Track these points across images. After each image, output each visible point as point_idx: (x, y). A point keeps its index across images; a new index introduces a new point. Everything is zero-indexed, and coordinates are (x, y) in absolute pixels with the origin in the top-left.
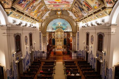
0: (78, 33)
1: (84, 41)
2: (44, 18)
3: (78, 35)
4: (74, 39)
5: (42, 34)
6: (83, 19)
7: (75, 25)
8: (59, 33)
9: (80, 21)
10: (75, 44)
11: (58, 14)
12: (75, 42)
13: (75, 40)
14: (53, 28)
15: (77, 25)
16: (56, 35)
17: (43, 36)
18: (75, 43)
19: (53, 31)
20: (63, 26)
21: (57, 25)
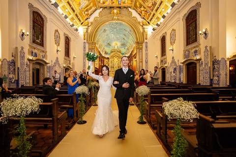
0: (146, 43)
1: (157, 54)
2: (91, 19)
3: (146, 47)
4: (140, 53)
5: (87, 46)
6: (154, 14)
7: (141, 30)
8: (116, 60)
9: (149, 23)
10: (142, 62)
11: (114, 13)
12: (141, 58)
13: (141, 56)
14: (106, 52)
15: (144, 31)
16: (111, 62)
17: (89, 48)
18: (141, 60)
19: (107, 56)
20: (121, 49)
21: (113, 47)
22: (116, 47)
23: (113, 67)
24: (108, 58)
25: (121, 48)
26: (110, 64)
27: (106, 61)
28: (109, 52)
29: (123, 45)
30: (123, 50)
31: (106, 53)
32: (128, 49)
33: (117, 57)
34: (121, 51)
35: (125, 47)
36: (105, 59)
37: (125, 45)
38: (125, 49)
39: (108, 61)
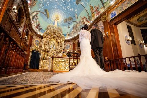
16: (46, 42)
20: (62, 28)
21: (52, 21)
22: (56, 23)
23: (48, 52)
24: (41, 37)
25: (64, 25)
26: (43, 47)
27: (36, 39)
28: (44, 28)
30: (66, 30)
32: (75, 27)
33: (56, 37)
34: (63, 31)
35: (70, 25)
36: (35, 35)
37: (71, 21)
38: (69, 27)
39: (41, 41)
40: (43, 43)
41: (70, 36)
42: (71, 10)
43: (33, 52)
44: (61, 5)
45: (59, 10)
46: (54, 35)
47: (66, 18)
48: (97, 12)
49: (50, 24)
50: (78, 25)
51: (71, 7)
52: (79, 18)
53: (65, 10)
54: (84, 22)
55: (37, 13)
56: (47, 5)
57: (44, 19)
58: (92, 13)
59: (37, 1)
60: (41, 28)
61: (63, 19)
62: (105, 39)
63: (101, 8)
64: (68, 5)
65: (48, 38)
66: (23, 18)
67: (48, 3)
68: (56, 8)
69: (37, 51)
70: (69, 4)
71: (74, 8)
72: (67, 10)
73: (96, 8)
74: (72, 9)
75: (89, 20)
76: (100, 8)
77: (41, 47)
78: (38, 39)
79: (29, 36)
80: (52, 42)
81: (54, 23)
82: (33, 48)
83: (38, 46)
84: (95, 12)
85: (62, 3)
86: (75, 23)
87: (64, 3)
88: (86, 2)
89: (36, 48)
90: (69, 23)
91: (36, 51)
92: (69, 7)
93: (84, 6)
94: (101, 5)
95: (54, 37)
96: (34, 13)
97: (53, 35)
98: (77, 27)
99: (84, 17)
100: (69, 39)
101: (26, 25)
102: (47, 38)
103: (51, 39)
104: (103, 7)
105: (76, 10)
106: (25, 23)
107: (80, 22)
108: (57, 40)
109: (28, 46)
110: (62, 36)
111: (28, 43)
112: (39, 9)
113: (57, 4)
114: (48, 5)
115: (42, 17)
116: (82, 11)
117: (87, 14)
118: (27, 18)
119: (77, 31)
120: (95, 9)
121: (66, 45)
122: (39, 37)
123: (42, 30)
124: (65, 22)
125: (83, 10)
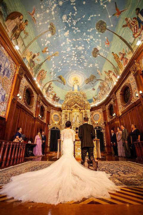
16: (66, 116)
19: (57, 105)
20: (85, 92)
21: (70, 87)
22: (76, 88)
24: (60, 110)
25: (86, 88)
26: (63, 122)
27: (54, 114)
29: (91, 80)
30: (91, 93)
31: (55, 98)
32: (102, 88)
33: (78, 106)
34: (87, 95)
35: (94, 86)
36: (52, 109)
37: (95, 80)
38: (94, 89)
39: (60, 115)
40: (63, 117)
41: (98, 101)
42: (89, 67)
43: (52, 131)
44: (76, 65)
45: (75, 71)
46: (76, 105)
47: (86, 78)
48: (124, 60)
49: (68, 91)
50: (105, 83)
51: (89, 63)
52: (103, 73)
53: (82, 68)
54: (112, 78)
55: (51, 84)
56: (59, 71)
57: (59, 87)
58: (118, 62)
59: (46, 72)
60: (59, 99)
61: (83, 81)
62: (141, 102)
63: (129, 53)
64: (84, 62)
65: (68, 109)
66: (33, 97)
67: (59, 68)
68: (70, 70)
69: (57, 128)
70: (85, 60)
71: (93, 63)
72: (85, 68)
73: (122, 55)
74: (91, 65)
75: (117, 74)
76: (126, 53)
77: (61, 122)
78: (57, 113)
79: (46, 112)
80: (74, 114)
81: (73, 88)
82: (51, 125)
83: (57, 123)
84: (121, 60)
85: (76, 62)
86: (100, 81)
87: (79, 61)
88: (106, 51)
89: (55, 124)
90: (93, 84)
91: (55, 128)
92: (86, 64)
93: (105, 56)
94: (127, 48)
95: (76, 107)
96: (47, 85)
97: (74, 104)
98: (104, 86)
99: (110, 71)
100: (96, 105)
101: (38, 102)
102: (66, 110)
103: (71, 110)
104: (130, 51)
105: (96, 65)
106: (37, 101)
107: (106, 79)
108: (80, 110)
109: (46, 124)
110: (86, 102)
111: (45, 121)
112: (51, 78)
113: (70, 65)
114: (61, 70)
115: (57, 85)
116: (105, 64)
117: (112, 66)
118: (38, 94)
119: (105, 92)
120: (120, 57)
121: (94, 114)
122: (58, 111)
123: (61, 100)
124: (87, 84)
125: (105, 62)
